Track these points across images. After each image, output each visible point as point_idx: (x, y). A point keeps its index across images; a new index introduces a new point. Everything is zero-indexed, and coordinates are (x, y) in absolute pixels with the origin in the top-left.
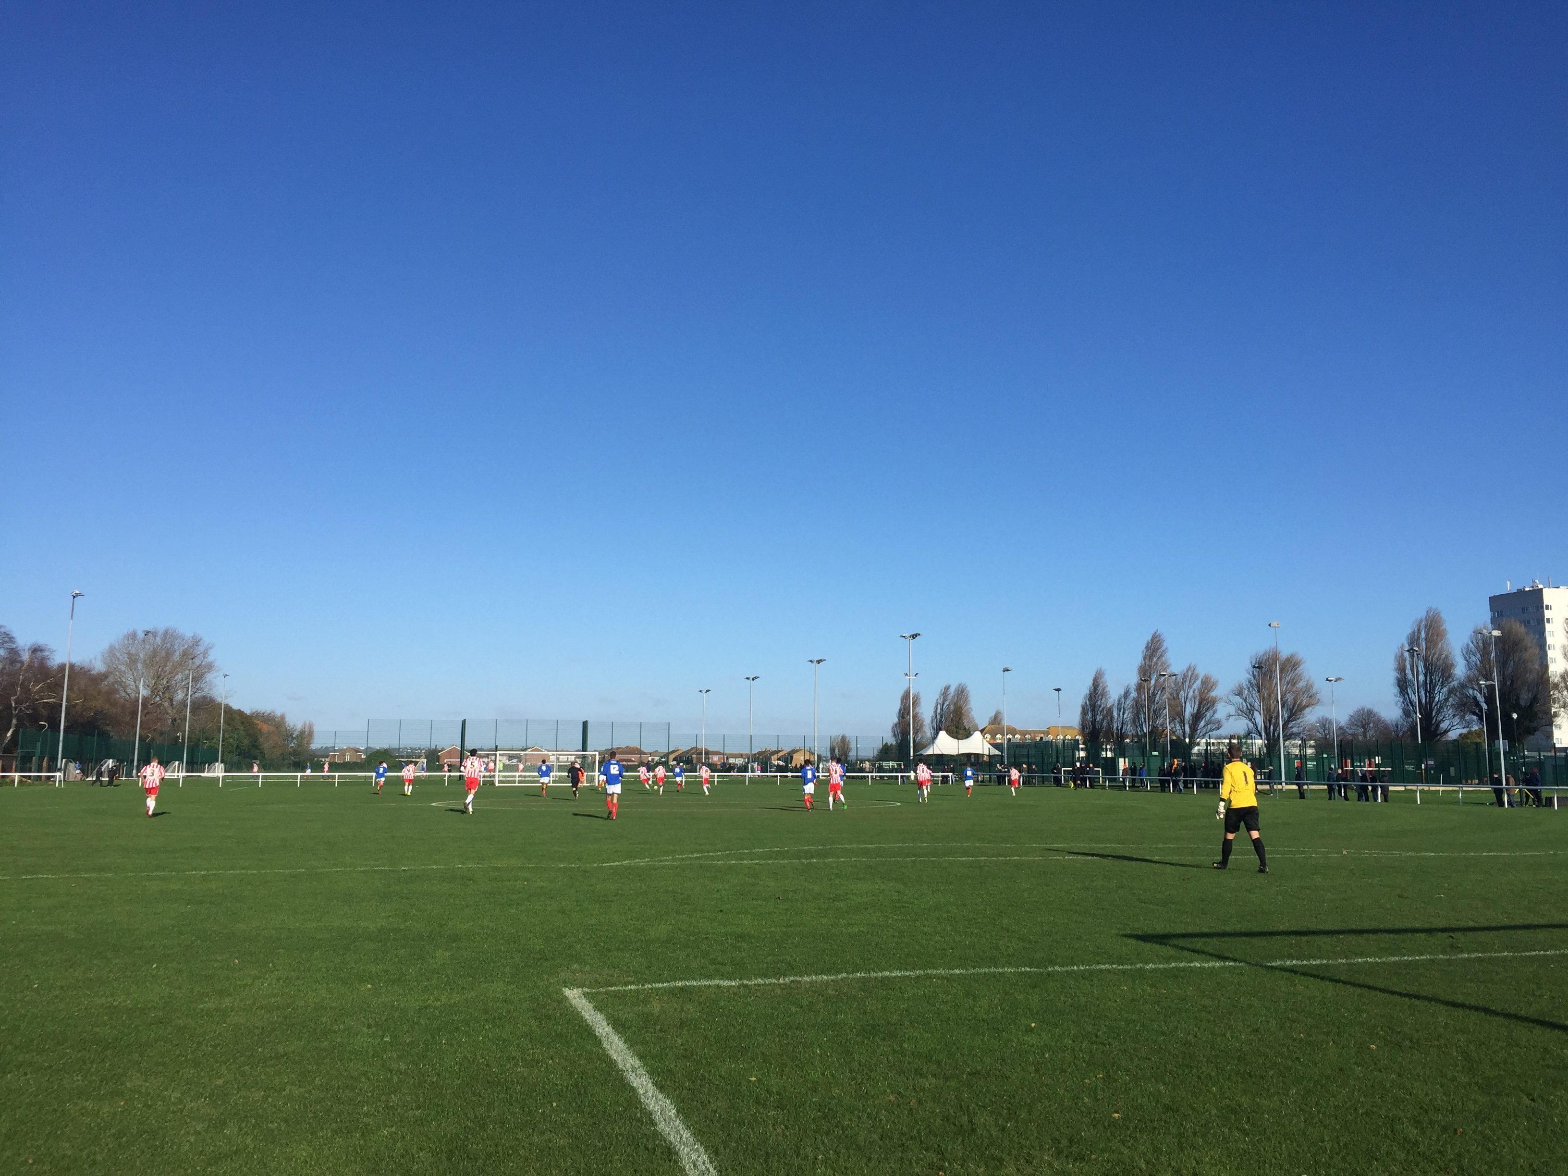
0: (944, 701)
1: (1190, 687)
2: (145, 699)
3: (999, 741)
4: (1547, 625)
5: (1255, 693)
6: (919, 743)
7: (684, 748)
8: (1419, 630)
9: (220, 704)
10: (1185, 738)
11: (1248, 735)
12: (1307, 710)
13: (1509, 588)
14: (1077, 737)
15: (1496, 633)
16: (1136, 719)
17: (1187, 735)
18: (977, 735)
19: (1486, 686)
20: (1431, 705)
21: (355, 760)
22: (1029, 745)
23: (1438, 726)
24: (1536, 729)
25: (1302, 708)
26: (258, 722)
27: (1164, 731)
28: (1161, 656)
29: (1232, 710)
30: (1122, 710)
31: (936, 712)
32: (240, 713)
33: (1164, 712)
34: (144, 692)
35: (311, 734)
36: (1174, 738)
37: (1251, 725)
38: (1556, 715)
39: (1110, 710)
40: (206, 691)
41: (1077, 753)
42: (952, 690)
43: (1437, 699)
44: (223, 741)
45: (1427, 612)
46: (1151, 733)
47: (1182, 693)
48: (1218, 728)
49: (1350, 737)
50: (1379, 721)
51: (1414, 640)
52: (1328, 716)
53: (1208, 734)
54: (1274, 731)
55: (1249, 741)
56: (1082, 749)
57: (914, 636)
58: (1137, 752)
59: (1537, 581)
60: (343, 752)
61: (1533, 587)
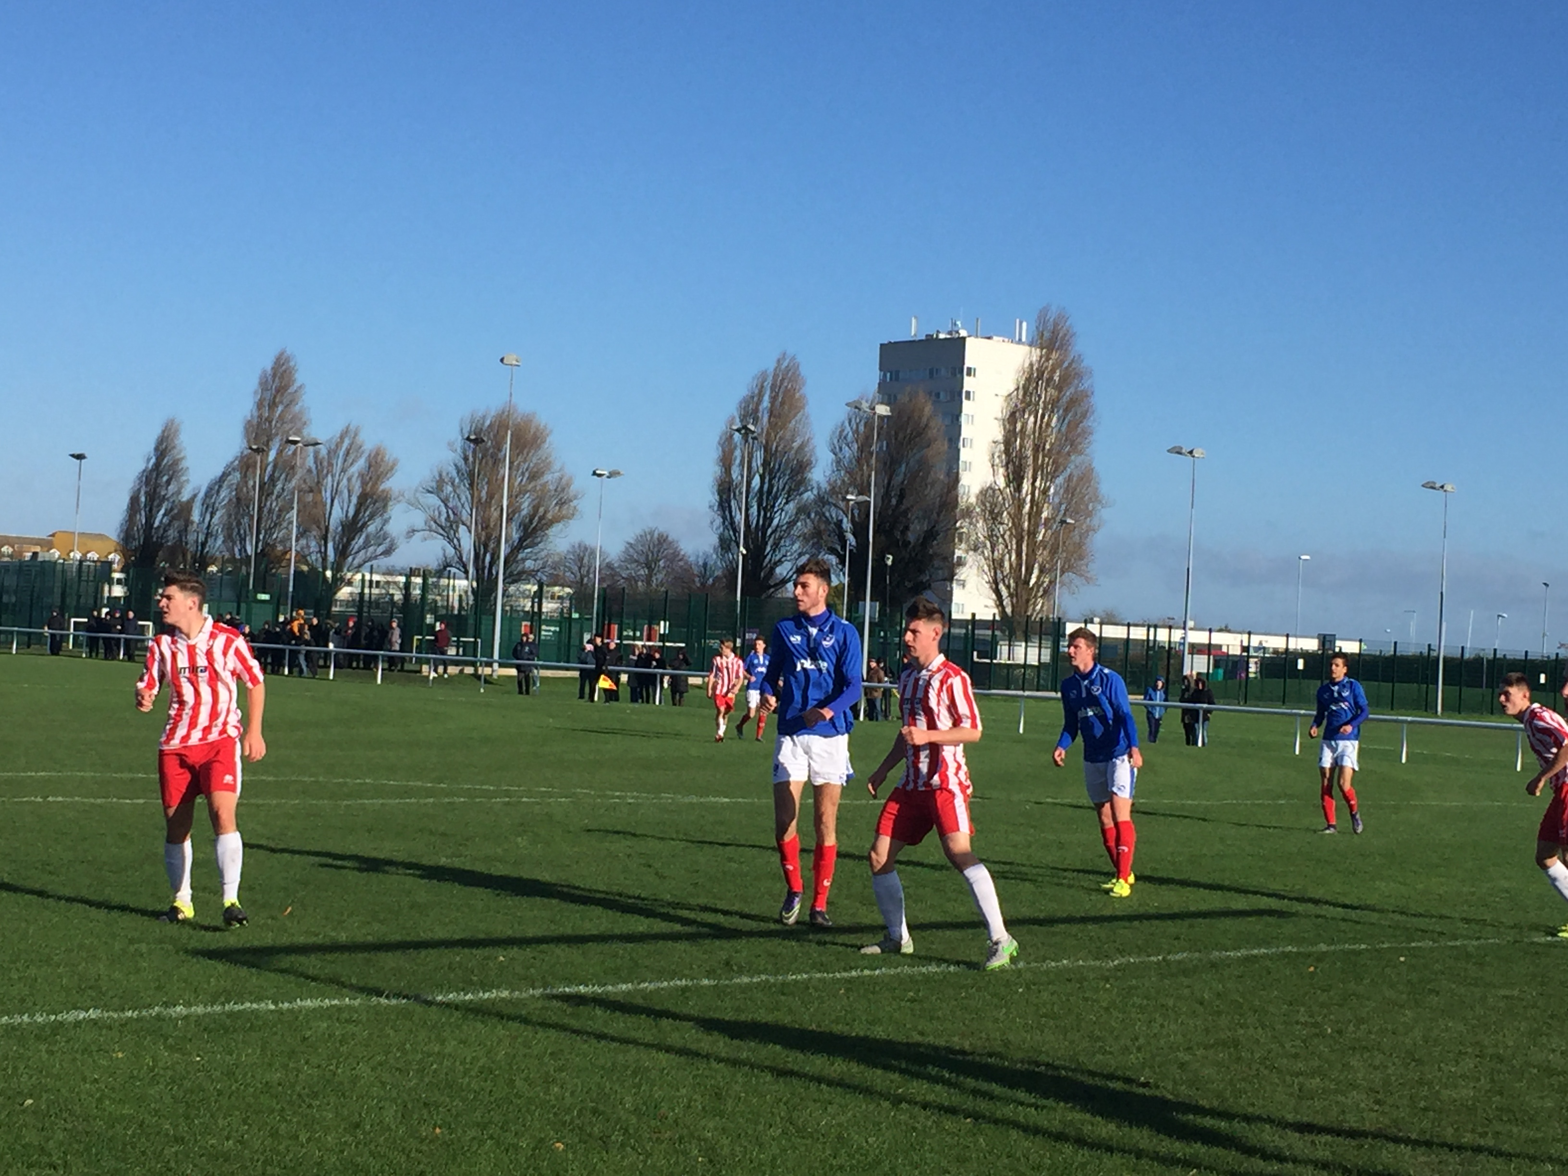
1: (343, 471)
4: (965, 403)
5: (464, 491)
8: (760, 392)
10: (325, 569)
11: (443, 571)
12: (553, 531)
13: (914, 331)
14: (111, 557)
15: (883, 410)
16: (234, 528)
17: (329, 565)
19: (857, 503)
20: (765, 531)
22: (6, 568)
23: (772, 570)
24: (926, 586)
25: (545, 525)
27: (286, 553)
28: (292, 402)
29: (418, 519)
30: (210, 510)
33: (291, 513)
36: (305, 568)
37: (451, 551)
38: (961, 563)
39: (186, 508)
41: (106, 588)
43: (775, 522)
45: (778, 361)
46: (261, 555)
47: (327, 480)
48: (388, 552)
49: (622, 583)
50: (675, 556)
51: (749, 411)
52: (589, 542)
53: (368, 564)
54: (492, 564)
55: (444, 582)
56: (119, 582)
58: (228, 593)
59: (958, 323)
61: (950, 333)
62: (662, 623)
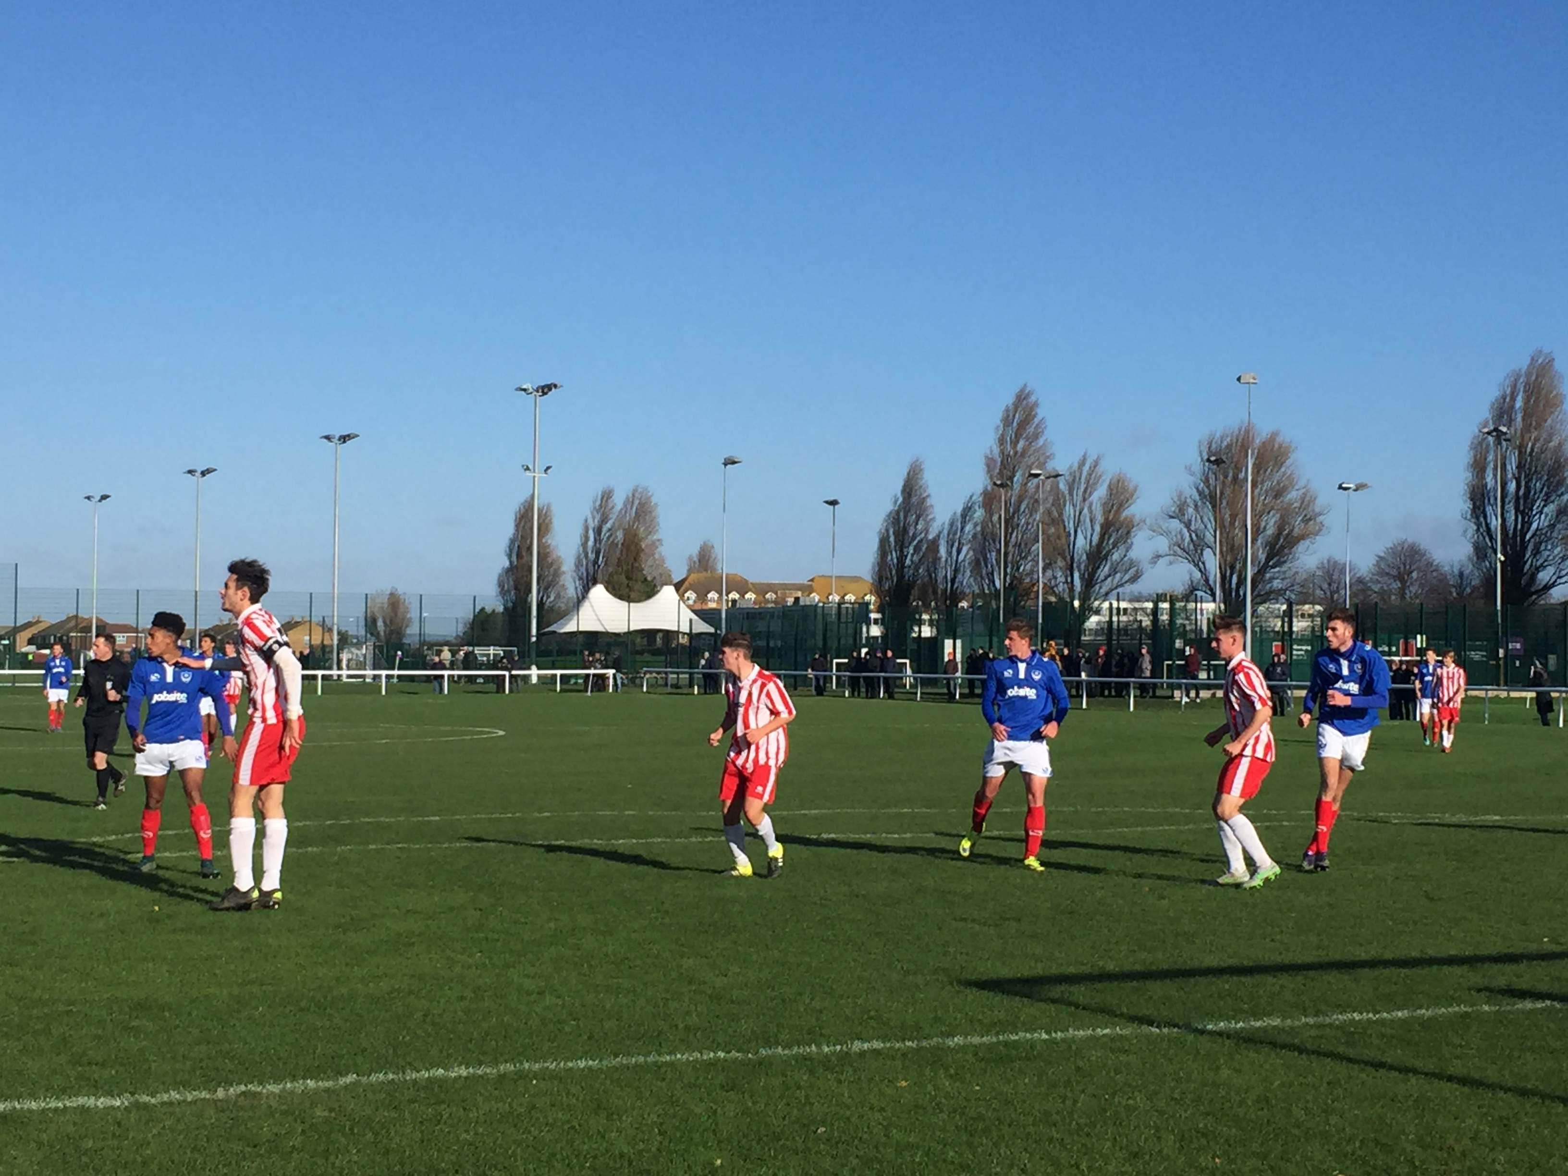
0: (604, 520)
1: (1085, 499)
3: (712, 605)
5: (1208, 513)
6: (551, 609)
8: (1512, 393)
10: (1072, 599)
11: (1190, 595)
12: (1301, 547)
14: (867, 598)
16: (979, 562)
17: (1076, 595)
18: (668, 593)
20: (1523, 536)
22: (771, 613)
23: (1533, 577)
25: (1292, 541)
27: (1034, 585)
28: (1036, 436)
29: (1162, 544)
30: (956, 544)
31: (584, 544)
33: (1036, 545)
36: (1053, 599)
37: (1196, 574)
39: (934, 545)
41: (864, 628)
42: (618, 501)
43: (1534, 526)
45: (1532, 359)
46: (1010, 588)
47: (1069, 510)
48: (1134, 579)
49: (1374, 598)
50: (1429, 568)
51: (1502, 412)
52: (1339, 557)
53: (1115, 592)
54: (1239, 585)
55: (1191, 605)
56: (876, 622)
57: (545, 389)
58: (980, 628)
62: (1419, 637)
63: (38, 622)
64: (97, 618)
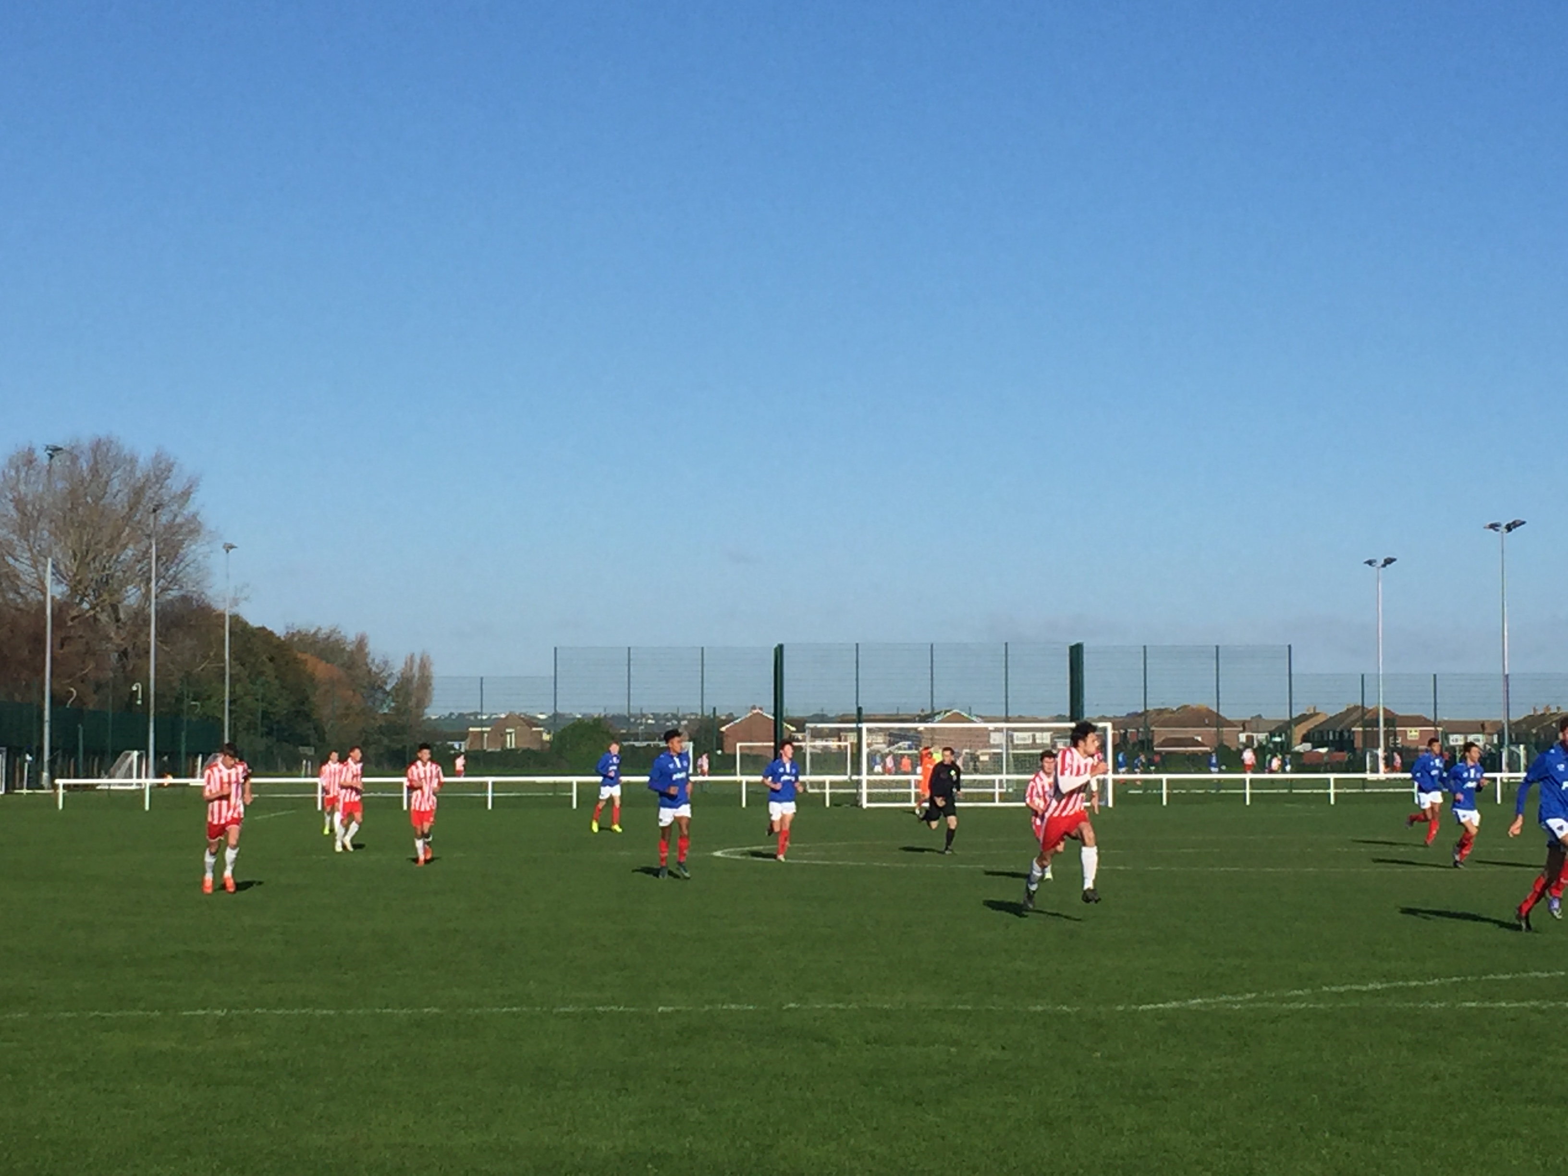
2: (60, 609)
7: (1330, 709)
9: (222, 616)
21: (525, 746)
26: (304, 657)
32: (264, 634)
34: (55, 590)
35: (425, 683)
40: (190, 588)
44: (231, 703)
60: (499, 726)
63: (1315, 714)
64: (1385, 710)
